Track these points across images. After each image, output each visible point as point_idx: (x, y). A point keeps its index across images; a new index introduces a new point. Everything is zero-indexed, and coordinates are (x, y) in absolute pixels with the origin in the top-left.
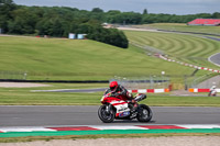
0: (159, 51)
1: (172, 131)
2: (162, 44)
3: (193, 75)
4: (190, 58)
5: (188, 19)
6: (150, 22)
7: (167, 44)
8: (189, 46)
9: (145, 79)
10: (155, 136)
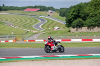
0: (10, 23)
1: (16, 59)
2: (12, 20)
3: (26, 34)
4: (24, 26)
5: (23, 9)
6: (6, 10)
7: (14, 20)
8: (24, 21)
9: (4, 36)
10: (9, 62)
